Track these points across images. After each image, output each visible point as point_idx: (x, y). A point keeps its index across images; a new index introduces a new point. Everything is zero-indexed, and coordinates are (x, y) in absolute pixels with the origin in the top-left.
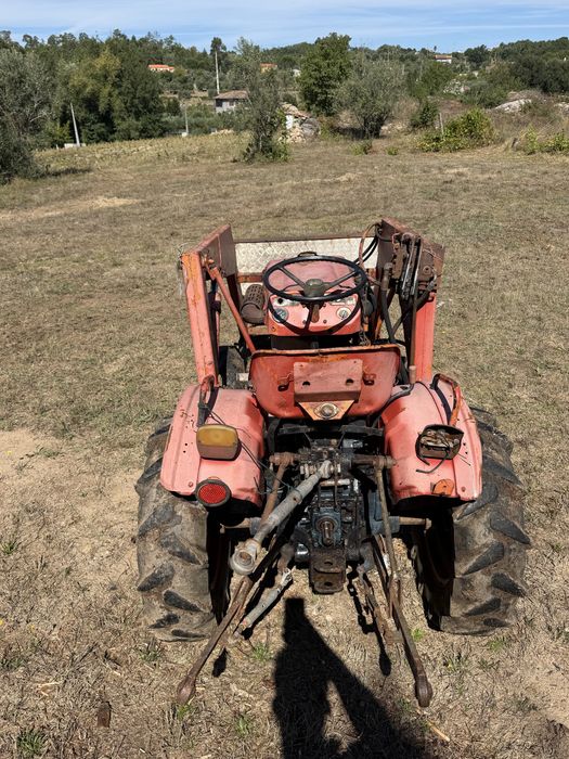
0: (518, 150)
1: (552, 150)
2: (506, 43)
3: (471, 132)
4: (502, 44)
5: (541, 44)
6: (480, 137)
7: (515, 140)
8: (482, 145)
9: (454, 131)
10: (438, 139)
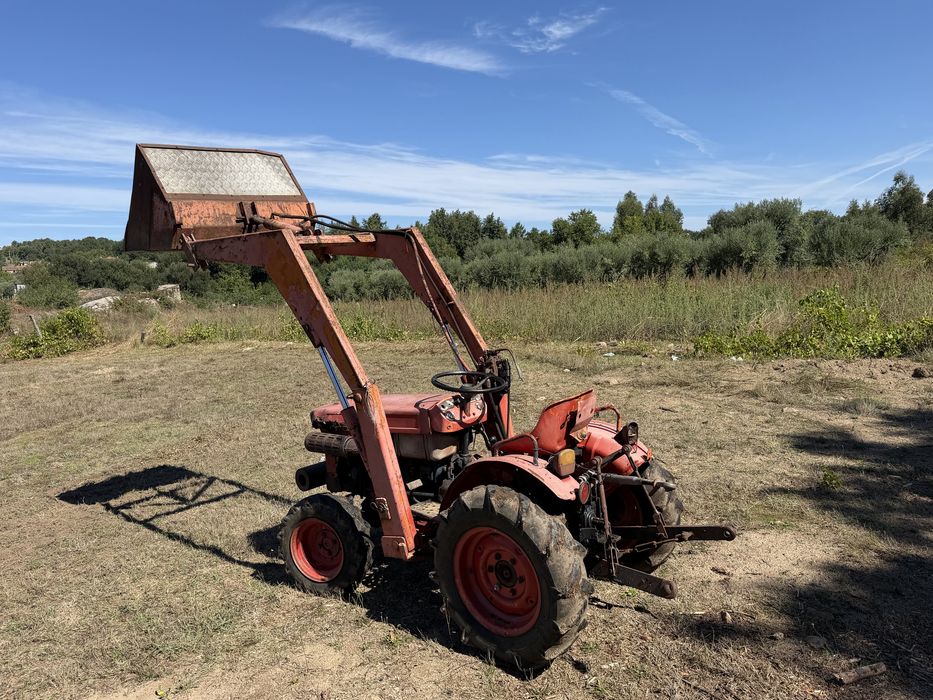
0: (150, 344)
1: (192, 340)
2: (20, 241)
3: (78, 332)
4: (14, 243)
5: (65, 243)
6: (91, 336)
7: (143, 335)
8: (95, 345)
9: (54, 332)
10: (35, 345)
